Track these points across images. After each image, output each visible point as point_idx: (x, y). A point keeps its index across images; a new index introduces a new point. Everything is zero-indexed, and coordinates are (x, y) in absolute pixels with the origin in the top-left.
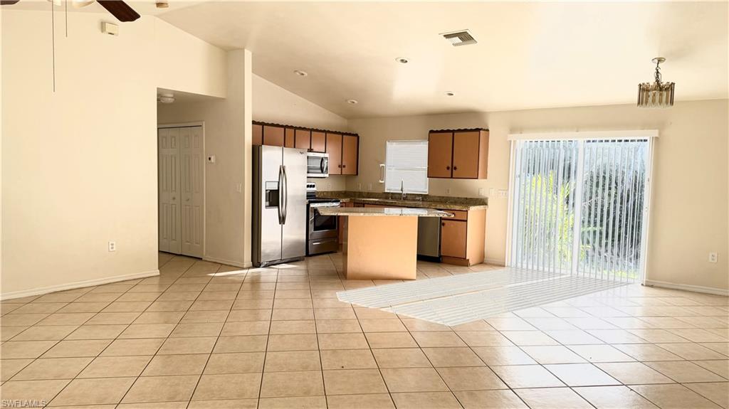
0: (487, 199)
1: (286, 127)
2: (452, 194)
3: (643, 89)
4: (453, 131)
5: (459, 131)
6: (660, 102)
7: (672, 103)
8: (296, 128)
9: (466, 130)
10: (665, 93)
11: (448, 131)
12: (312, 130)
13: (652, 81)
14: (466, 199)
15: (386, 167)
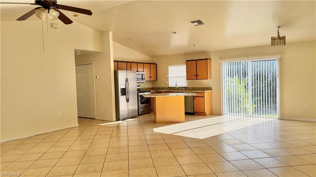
0: (212, 87)
1: (127, 62)
2: (197, 86)
3: (273, 39)
5: (198, 60)
6: (280, 44)
7: (285, 44)
8: (131, 62)
9: (201, 59)
10: (282, 40)
11: (194, 60)
12: (138, 63)
13: (276, 36)
14: (203, 88)
15: (169, 76)
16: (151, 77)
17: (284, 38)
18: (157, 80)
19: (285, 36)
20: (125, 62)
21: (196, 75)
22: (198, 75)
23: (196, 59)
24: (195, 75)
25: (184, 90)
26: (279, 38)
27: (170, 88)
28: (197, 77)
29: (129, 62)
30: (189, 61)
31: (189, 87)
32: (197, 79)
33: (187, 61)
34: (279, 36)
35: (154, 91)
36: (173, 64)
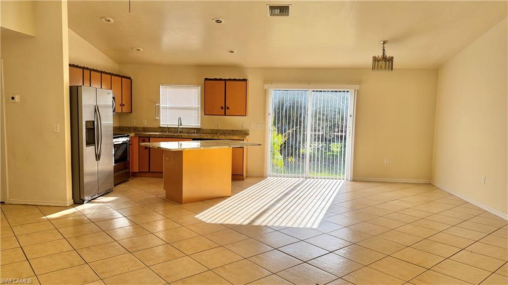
0: (249, 130)
1: (83, 68)
2: (220, 127)
3: (375, 59)
4: (225, 80)
5: (230, 80)
6: (385, 68)
7: (392, 69)
8: (91, 70)
9: (235, 80)
10: (388, 62)
11: (221, 80)
12: (102, 72)
13: (381, 55)
14: (233, 130)
15: (161, 105)
16: (124, 105)
17: (391, 59)
18: (132, 112)
19: (392, 57)
20: (80, 67)
21: (224, 106)
22: (228, 108)
23: (224, 78)
24: (222, 108)
25: (194, 133)
26: (384, 58)
27: (163, 129)
28: (225, 110)
29: (87, 69)
30: (211, 80)
31: (204, 128)
32: (225, 115)
33: (206, 79)
34: (383, 55)
35: (134, 134)
36: (170, 83)
